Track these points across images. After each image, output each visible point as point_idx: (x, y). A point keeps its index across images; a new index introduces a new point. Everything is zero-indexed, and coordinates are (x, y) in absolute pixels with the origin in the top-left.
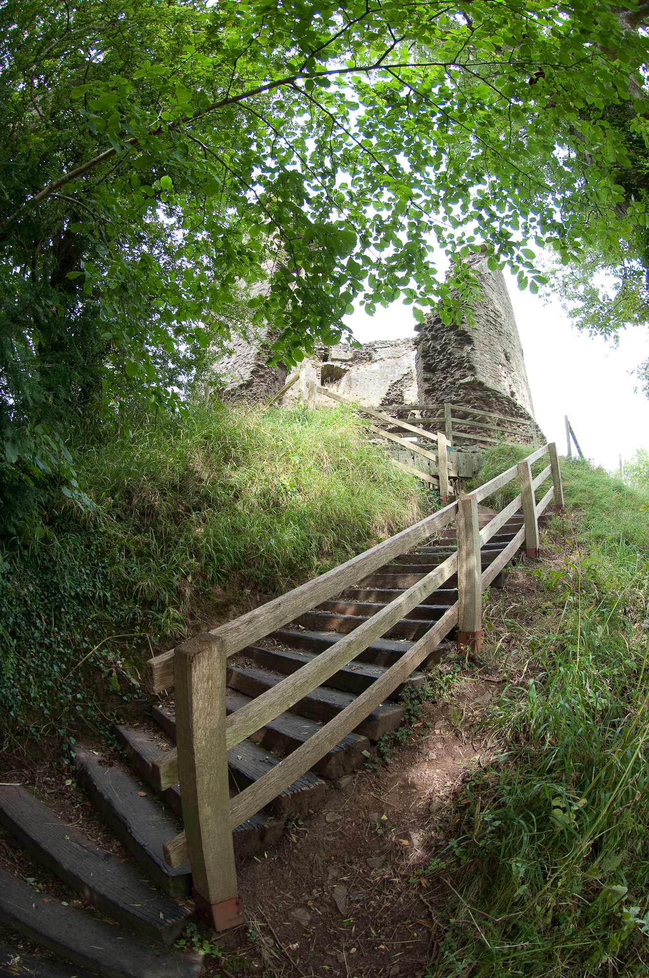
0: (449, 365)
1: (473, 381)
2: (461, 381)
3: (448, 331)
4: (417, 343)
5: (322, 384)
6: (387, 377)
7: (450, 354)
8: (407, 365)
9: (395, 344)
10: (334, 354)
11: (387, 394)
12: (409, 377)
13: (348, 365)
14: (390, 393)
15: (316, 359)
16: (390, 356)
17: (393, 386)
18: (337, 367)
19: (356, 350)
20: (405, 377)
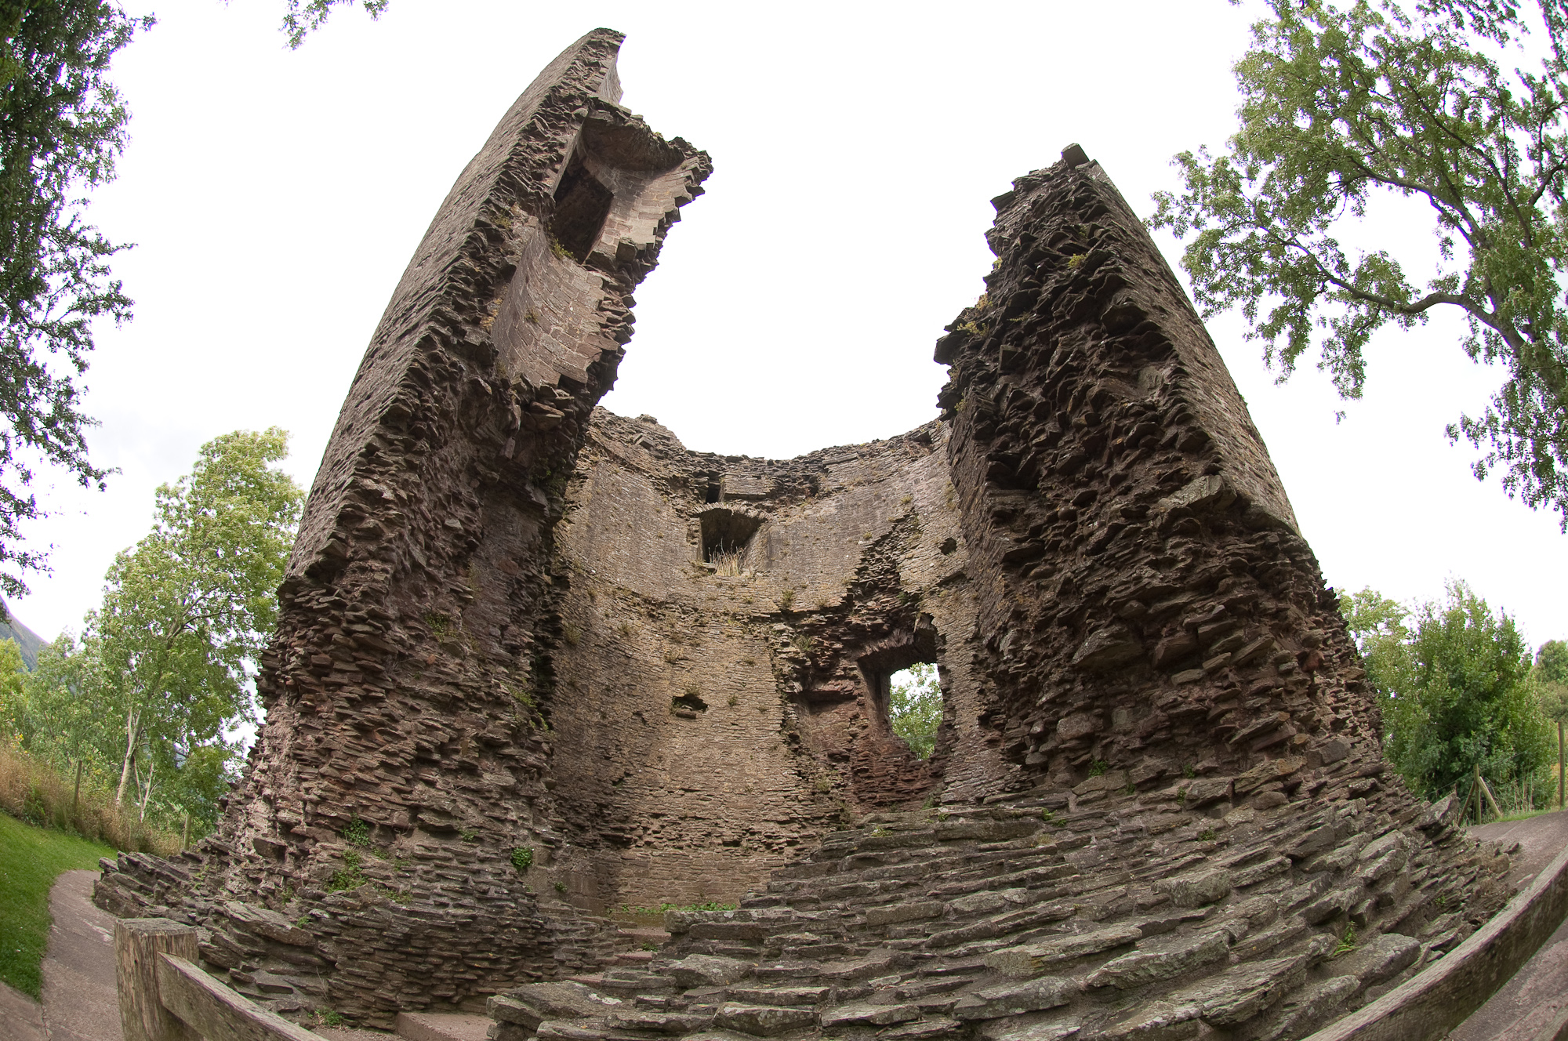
5: (705, 557)
6: (856, 531)
8: (904, 497)
9: (870, 452)
10: (730, 483)
11: (859, 572)
12: (908, 524)
13: (764, 507)
14: (866, 569)
15: (689, 498)
16: (860, 479)
17: (872, 550)
18: (737, 514)
19: (781, 472)
20: (900, 527)
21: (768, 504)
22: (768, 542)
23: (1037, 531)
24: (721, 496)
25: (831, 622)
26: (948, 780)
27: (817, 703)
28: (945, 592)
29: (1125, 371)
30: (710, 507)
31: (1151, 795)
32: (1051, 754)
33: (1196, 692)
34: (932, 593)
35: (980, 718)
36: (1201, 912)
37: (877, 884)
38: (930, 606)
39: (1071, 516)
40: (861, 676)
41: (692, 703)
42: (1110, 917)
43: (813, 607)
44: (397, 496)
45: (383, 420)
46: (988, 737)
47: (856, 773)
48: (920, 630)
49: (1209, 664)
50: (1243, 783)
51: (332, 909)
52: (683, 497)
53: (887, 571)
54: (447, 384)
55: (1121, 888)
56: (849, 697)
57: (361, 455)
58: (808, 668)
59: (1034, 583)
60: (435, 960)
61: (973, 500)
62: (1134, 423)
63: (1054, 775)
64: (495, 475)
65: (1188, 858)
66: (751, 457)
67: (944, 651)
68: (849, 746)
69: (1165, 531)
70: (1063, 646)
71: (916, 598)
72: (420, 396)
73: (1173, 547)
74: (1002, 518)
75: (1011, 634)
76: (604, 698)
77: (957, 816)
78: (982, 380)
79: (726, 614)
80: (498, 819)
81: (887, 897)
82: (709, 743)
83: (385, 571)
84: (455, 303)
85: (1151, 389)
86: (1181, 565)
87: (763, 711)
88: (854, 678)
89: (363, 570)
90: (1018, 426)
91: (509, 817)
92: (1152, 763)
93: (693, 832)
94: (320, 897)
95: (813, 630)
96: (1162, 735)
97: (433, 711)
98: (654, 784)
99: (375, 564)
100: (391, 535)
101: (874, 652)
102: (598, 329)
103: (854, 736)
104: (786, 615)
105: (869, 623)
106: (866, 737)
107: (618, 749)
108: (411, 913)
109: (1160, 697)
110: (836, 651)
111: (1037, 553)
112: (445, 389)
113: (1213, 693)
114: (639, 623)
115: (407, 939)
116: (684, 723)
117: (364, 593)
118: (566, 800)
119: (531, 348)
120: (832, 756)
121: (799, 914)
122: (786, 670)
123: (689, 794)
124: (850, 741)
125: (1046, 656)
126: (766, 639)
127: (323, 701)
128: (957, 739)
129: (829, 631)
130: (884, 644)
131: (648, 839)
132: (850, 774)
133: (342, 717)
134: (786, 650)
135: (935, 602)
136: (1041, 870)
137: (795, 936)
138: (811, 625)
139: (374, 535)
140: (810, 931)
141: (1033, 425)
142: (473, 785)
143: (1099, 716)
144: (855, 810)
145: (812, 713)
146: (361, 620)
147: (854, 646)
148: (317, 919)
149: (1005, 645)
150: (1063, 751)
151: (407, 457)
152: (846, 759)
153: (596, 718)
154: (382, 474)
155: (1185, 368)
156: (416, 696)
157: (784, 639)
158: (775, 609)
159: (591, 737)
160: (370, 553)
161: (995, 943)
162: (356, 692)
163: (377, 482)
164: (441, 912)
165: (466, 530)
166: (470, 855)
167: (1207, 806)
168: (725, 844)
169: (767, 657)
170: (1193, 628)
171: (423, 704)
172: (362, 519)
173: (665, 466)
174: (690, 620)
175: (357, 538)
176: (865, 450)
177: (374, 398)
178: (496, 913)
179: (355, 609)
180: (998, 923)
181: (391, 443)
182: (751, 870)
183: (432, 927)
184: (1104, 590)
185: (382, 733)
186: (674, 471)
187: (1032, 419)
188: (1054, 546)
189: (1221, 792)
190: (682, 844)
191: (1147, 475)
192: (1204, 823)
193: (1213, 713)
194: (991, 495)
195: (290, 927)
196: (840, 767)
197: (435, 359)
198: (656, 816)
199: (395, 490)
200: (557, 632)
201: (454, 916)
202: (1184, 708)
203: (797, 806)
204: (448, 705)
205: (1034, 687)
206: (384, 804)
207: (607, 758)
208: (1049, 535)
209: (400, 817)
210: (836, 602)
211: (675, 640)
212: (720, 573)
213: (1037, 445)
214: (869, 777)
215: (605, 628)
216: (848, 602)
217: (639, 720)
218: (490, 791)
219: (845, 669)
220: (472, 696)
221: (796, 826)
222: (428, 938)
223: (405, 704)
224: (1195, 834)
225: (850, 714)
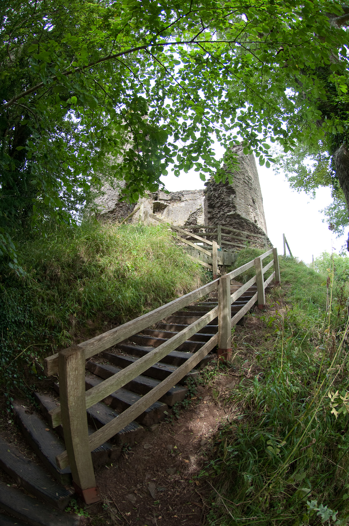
0: (222, 205)
1: (235, 214)
2: (228, 214)
3: (222, 187)
4: (205, 192)
5: (154, 212)
6: (189, 210)
7: (223, 199)
8: (200, 204)
10: (161, 196)
11: (188, 219)
15: (151, 199)
16: (191, 199)
17: (192, 215)
18: (162, 203)
19: (173, 195)
20: (198, 210)
21: (169, 202)
22: (168, 211)
23: (213, 215)
24: (158, 199)
30: (156, 201)
53: (194, 220)
176: (193, 192)
210: (183, 225)
212: (156, 216)
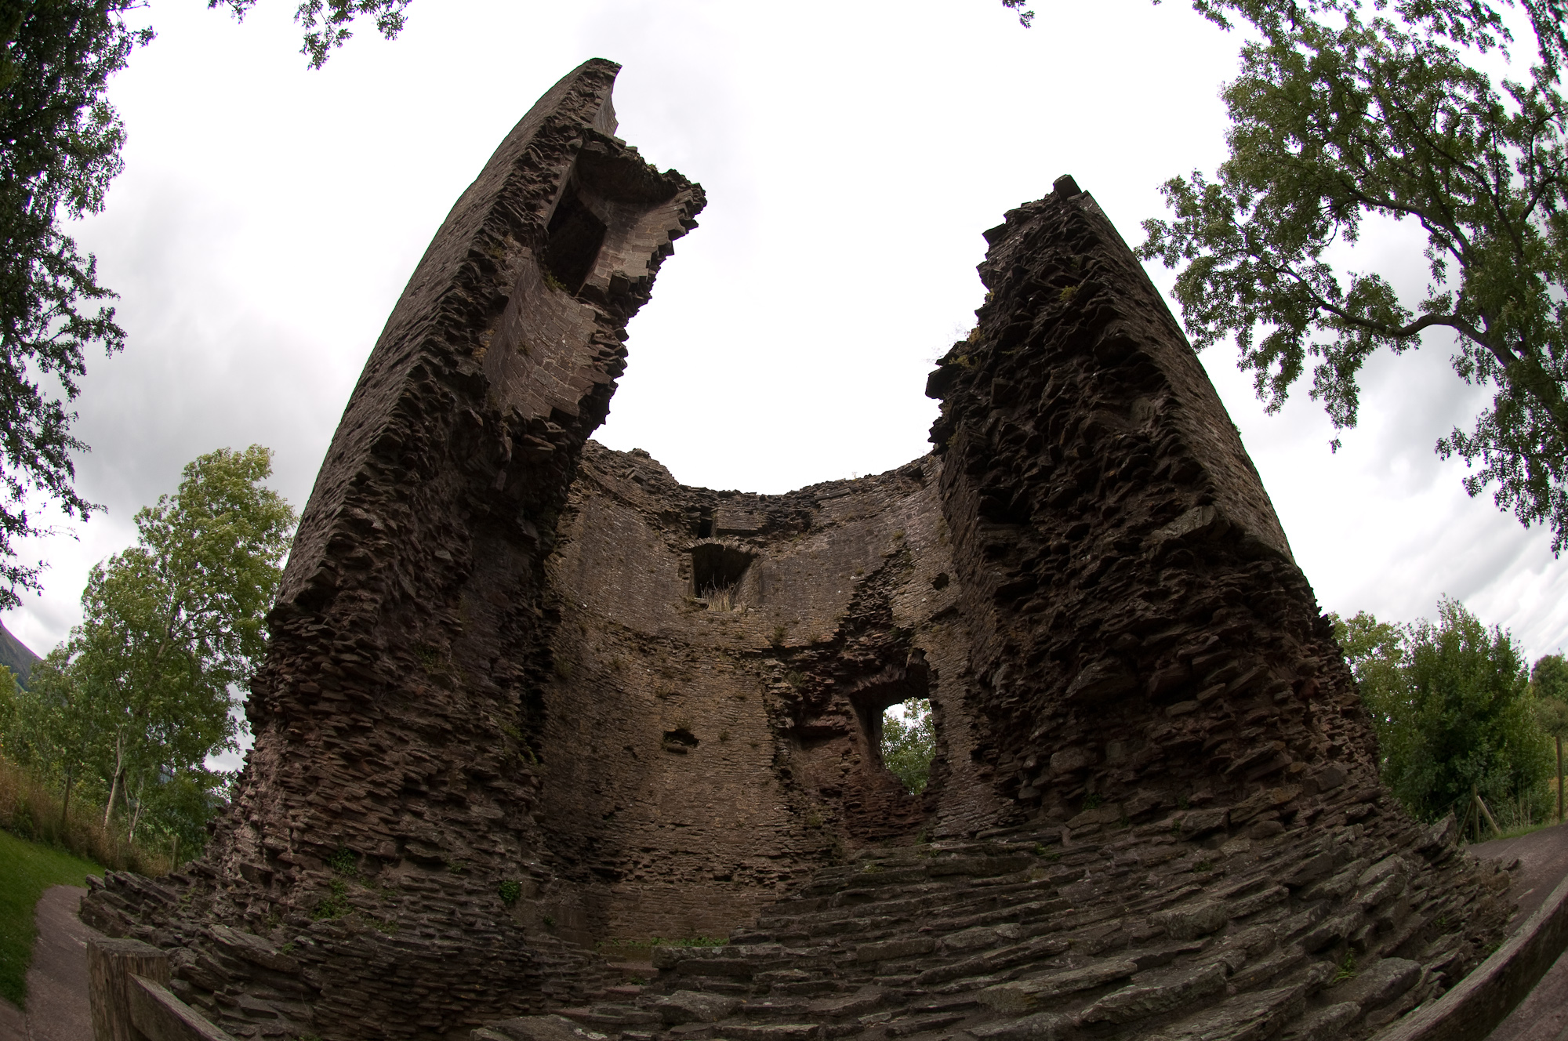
5: (696, 592)
8: (895, 532)
9: (863, 486)
10: (722, 518)
11: (851, 608)
12: (900, 560)
13: (756, 543)
14: (858, 604)
15: (681, 533)
16: (852, 514)
17: (863, 585)
18: (729, 548)
19: (773, 508)
20: (892, 562)
21: (760, 539)
22: (760, 578)
24: (713, 531)
25: (822, 657)
26: (940, 814)
27: (809, 739)
28: (937, 627)
29: (1117, 403)
30: (702, 542)
31: (1145, 827)
32: (1045, 789)
33: (1191, 724)
34: (925, 628)
35: (973, 753)
36: (1198, 944)
37: (867, 920)
38: (922, 640)
39: (1063, 549)
40: (853, 712)
41: (683, 738)
42: (1105, 951)
43: (805, 643)
44: (387, 526)
45: (375, 449)
46: (981, 772)
47: (848, 808)
48: (912, 665)
49: (1203, 696)
50: (1239, 813)
51: (318, 937)
52: (675, 532)
53: (879, 607)
54: (438, 415)
55: (1116, 922)
56: (841, 732)
57: (351, 484)
58: (800, 703)
59: (1027, 618)
60: (420, 990)
61: (965, 535)
62: (1127, 455)
63: (1047, 809)
64: (487, 508)
65: (1184, 890)
66: (743, 492)
67: (937, 686)
68: (841, 781)
69: (1159, 563)
70: (1056, 680)
71: (908, 633)
72: (411, 426)
73: (1166, 579)
74: (994, 553)
75: (1003, 668)
76: (595, 732)
77: (949, 852)
78: (974, 414)
79: (717, 649)
80: (486, 852)
81: (878, 933)
82: (700, 778)
83: (374, 601)
84: (447, 333)
85: (1144, 420)
86: (1175, 597)
87: (754, 746)
88: (846, 713)
89: (353, 599)
90: (1010, 459)
91: (497, 849)
92: (1146, 795)
93: (684, 867)
94: (305, 924)
95: (805, 665)
96: (1156, 768)
97: (421, 743)
98: (644, 818)
99: (365, 594)
100: (381, 565)
101: (866, 688)
102: (590, 362)
103: (846, 771)
104: (777, 650)
105: (861, 658)
106: (858, 773)
107: (609, 783)
108: (397, 943)
109: (1154, 730)
110: (828, 686)
111: (1029, 587)
112: (436, 419)
113: (1207, 724)
114: (631, 658)
115: (393, 969)
116: (675, 758)
117: (352, 623)
118: (556, 833)
119: (523, 380)
120: (824, 791)
121: (788, 950)
122: (778, 705)
123: (680, 829)
124: (842, 777)
125: (1039, 691)
126: (758, 674)
127: (311, 729)
128: (950, 774)
129: (821, 667)
130: (876, 679)
131: (638, 873)
132: (842, 809)
133: (329, 746)
134: (777, 685)
135: (928, 637)
136: (1034, 905)
137: (784, 972)
138: (803, 661)
139: (364, 564)
140: (800, 968)
141: (1025, 458)
142: (461, 817)
143: (1092, 750)
144: (847, 844)
145: (804, 748)
146: (349, 650)
147: (846, 681)
148: (302, 946)
149: (997, 680)
150: (1057, 784)
151: (398, 487)
152: (838, 794)
153: (587, 752)
154: (372, 503)
155: (1178, 399)
156: (404, 726)
157: (776, 674)
158: (767, 644)
159: (582, 770)
160: (359, 582)
161: (987, 979)
162: (344, 721)
163: (367, 511)
164: (427, 943)
165: (456, 562)
166: (458, 887)
167: (1203, 837)
168: (716, 878)
169: (758, 693)
170: (1187, 659)
171: (412, 735)
172: (352, 548)
173: (658, 501)
174: (682, 655)
175: (347, 567)
176: (857, 485)
177: (365, 426)
178: (484, 946)
179: (343, 638)
180: (990, 959)
181: (381, 472)
182: (742, 905)
183: (418, 957)
184: (1097, 623)
185: (370, 763)
186: (667, 506)
187: (1024, 452)
188: (1047, 580)
189: (1216, 823)
190: (674, 878)
191: (1140, 507)
192: (1199, 854)
193: (1207, 744)
194: (983, 530)
195: (275, 953)
196: (832, 802)
197: (427, 389)
198: (647, 850)
199: (384, 520)
200: (548, 665)
201: (440, 947)
202: (1178, 740)
203: (789, 841)
204: (435, 737)
205: (1027, 721)
206: (371, 834)
207: (598, 792)
208: (1042, 569)
209: (386, 847)
210: (828, 637)
211: (667, 674)
212: (712, 608)
213: (1029, 478)
214: (861, 813)
215: (596, 662)
216: (840, 637)
217: (629, 754)
218: (478, 824)
219: (837, 705)
220: (461, 728)
221: (788, 861)
222: (414, 968)
223: (394, 735)
224: (1190, 865)
225: (842, 749)
